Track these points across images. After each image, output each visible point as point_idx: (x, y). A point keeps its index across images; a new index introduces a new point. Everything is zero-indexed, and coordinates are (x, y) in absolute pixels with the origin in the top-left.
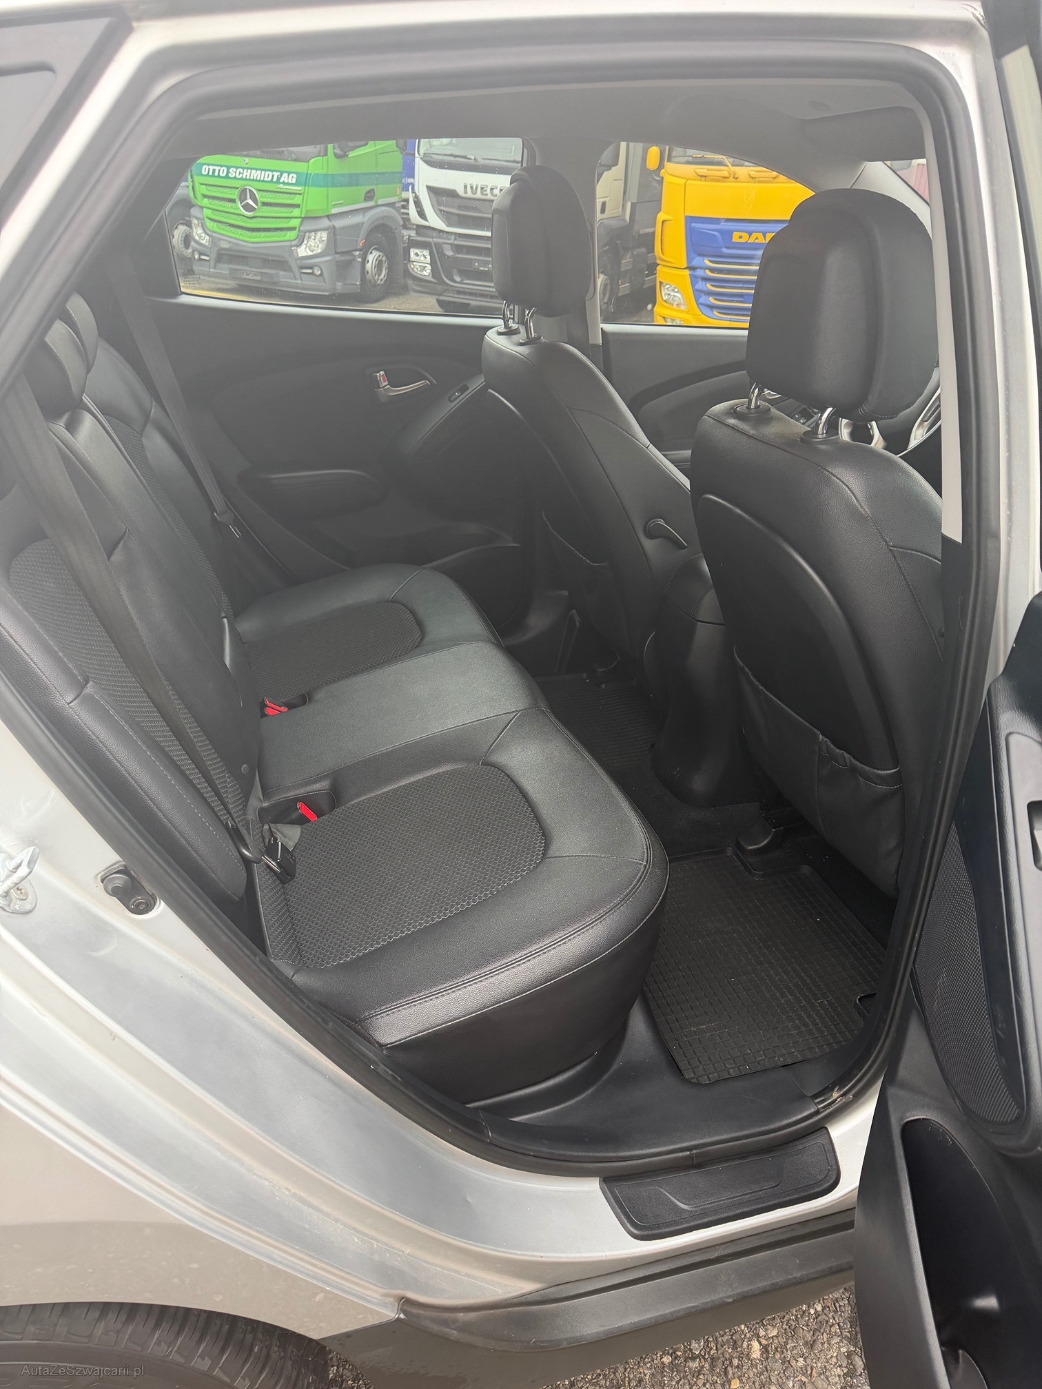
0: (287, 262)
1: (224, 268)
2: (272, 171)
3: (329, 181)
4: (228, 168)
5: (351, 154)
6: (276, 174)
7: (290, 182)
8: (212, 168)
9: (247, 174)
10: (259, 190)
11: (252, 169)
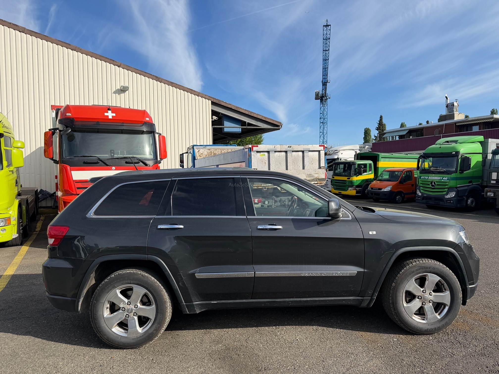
0: (443, 199)
1: (424, 201)
2: (440, 177)
3: (456, 179)
4: (428, 177)
5: (465, 172)
6: (442, 178)
7: (445, 179)
8: (424, 177)
9: (433, 178)
10: (436, 182)
11: (435, 177)
